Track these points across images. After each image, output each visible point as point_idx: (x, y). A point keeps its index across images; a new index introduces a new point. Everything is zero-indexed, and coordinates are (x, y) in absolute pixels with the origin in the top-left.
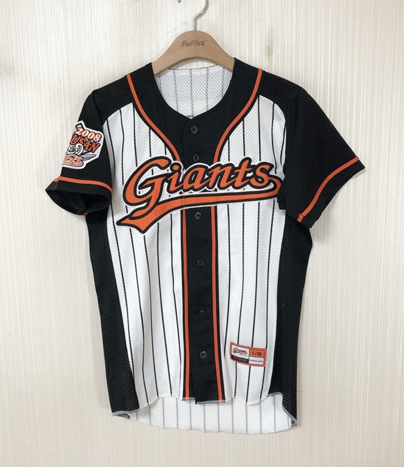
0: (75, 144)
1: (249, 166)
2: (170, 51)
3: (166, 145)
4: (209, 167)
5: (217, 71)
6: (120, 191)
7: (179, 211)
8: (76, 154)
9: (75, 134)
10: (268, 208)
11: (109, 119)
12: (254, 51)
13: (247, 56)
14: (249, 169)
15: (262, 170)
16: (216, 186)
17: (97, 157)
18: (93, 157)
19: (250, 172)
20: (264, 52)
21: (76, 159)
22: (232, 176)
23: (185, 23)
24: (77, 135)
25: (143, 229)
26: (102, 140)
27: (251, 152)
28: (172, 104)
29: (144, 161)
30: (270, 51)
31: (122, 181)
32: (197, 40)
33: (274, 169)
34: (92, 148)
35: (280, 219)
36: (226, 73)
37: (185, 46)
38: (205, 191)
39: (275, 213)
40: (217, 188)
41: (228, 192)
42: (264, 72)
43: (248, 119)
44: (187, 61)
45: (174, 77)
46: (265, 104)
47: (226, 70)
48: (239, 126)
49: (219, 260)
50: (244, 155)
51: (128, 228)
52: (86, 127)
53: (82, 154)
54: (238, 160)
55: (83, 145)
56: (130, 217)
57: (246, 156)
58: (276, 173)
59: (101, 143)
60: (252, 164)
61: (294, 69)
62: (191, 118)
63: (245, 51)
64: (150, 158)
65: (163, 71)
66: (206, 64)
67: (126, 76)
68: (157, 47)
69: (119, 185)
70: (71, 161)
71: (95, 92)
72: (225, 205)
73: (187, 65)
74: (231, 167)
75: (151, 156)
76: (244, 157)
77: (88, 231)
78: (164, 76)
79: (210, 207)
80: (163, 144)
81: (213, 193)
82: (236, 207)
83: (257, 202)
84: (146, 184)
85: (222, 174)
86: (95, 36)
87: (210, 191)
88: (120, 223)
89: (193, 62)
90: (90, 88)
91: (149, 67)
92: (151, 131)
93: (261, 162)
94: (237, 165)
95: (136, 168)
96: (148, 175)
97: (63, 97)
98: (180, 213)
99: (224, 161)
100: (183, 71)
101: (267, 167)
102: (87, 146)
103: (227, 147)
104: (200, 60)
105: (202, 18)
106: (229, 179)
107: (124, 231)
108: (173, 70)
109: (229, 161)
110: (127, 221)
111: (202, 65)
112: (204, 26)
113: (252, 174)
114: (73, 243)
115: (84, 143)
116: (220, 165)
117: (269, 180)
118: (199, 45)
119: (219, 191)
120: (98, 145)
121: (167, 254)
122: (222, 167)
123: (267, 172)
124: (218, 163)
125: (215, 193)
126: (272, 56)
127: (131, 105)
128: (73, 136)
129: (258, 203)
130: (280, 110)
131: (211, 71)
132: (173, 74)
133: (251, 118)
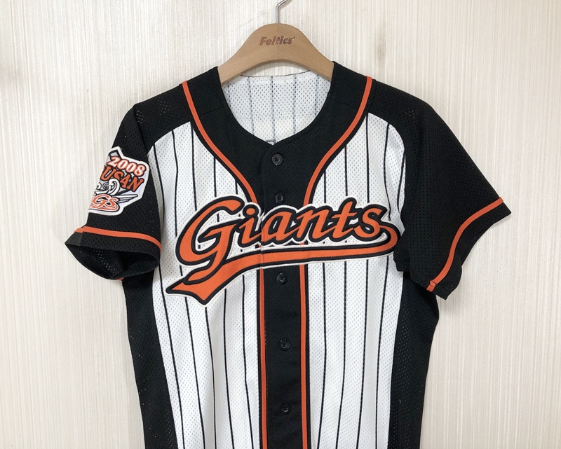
0: (108, 180)
1: (353, 209)
2: (243, 51)
3: (238, 181)
4: (298, 211)
5: (308, 79)
6: (172, 244)
7: (254, 271)
8: (109, 195)
9: (108, 165)
10: (380, 267)
11: (156, 143)
12: (359, 53)
13: (350, 59)
14: (353, 214)
15: (371, 216)
17: (140, 197)
18: (134, 198)
19: (354, 218)
20: (373, 55)
21: (109, 202)
23: (264, 13)
24: (111, 166)
25: (204, 299)
26: (147, 173)
27: (355, 191)
28: (246, 125)
29: (206, 203)
30: (381, 53)
31: (174, 231)
32: (282, 37)
33: (386, 215)
34: (133, 185)
35: (396, 283)
36: (320, 83)
37: (264, 44)
39: (388, 275)
40: (309, 240)
41: (324, 245)
42: (374, 81)
43: (352, 146)
44: (267, 65)
45: (248, 87)
46: (376, 124)
47: (321, 78)
48: (339, 154)
49: (310, 340)
50: (347, 195)
51: (182, 297)
52: (125, 155)
53: (118, 194)
54: (337, 202)
55: (119, 181)
56: (185, 281)
57: (349, 196)
58: (390, 219)
59: (146, 177)
60: (356, 207)
61: (414, 78)
62: (273, 144)
63: (347, 53)
64: (215, 199)
65: (233, 78)
66: (293, 70)
67: (181, 85)
68: (224, 46)
69: (171, 236)
70: (102, 204)
71: (137, 107)
72: (320, 264)
73: (266, 71)
74: (327, 211)
75: (216, 196)
76: (346, 198)
77: (125, 299)
78: (234, 86)
79: (299, 266)
80: (234, 180)
81: (302, 246)
82: (335, 267)
83: (365, 259)
84: (209, 235)
85: (315, 221)
86: (137, 28)
87: (298, 244)
88: (171, 290)
89: (275, 66)
90: (130, 100)
91: (214, 72)
92: (217, 161)
93: (369, 204)
94: (336, 209)
95: (195, 213)
96: (212, 222)
97: (91, 114)
98: (256, 274)
99: (318, 202)
100: (261, 79)
101: (378, 212)
102: (125, 183)
103: (323, 184)
104: (284, 64)
105: (287, 6)
107: (176, 301)
108: (247, 78)
109: (325, 202)
110: (182, 287)
111: (288, 70)
112: (290, 17)
113: (357, 220)
114: (103, 316)
115: (121, 178)
116: (312, 208)
117: (381, 228)
118: (285, 43)
119: (311, 244)
120: (141, 181)
121: (237, 331)
122: (315, 210)
123: (377, 218)
124: (310, 205)
125: (306, 246)
126: (384, 59)
127: (188, 125)
128: (105, 168)
129: (365, 262)
130: (397, 133)
131: (300, 78)
132: (247, 82)
133: (356, 144)
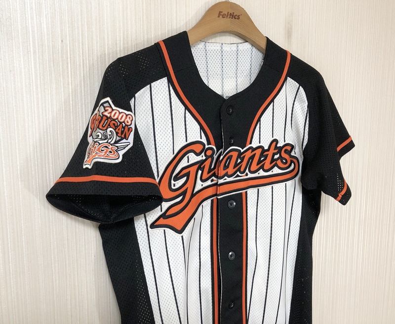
0: (107, 129)
1: (276, 147)
3: (202, 128)
4: (242, 151)
5: (246, 48)
7: (209, 201)
8: (109, 143)
9: (104, 115)
10: (292, 188)
11: (136, 95)
14: (276, 151)
15: (286, 151)
16: (247, 171)
17: (132, 145)
18: (128, 145)
19: (276, 154)
21: (110, 150)
22: (262, 159)
24: (106, 116)
25: (179, 229)
26: (133, 123)
27: (278, 134)
29: (180, 147)
33: (294, 150)
34: (125, 134)
35: (299, 198)
36: (254, 52)
37: (221, 16)
38: (238, 176)
39: (295, 193)
40: (248, 173)
43: (277, 100)
46: (290, 85)
48: (269, 107)
51: (162, 229)
52: (115, 106)
53: (116, 142)
54: (267, 142)
55: (115, 130)
56: (164, 216)
58: (295, 154)
59: (133, 126)
60: (278, 146)
67: (158, 43)
70: (106, 153)
72: (255, 190)
74: (260, 150)
75: (187, 141)
76: (272, 139)
79: (242, 193)
80: (199, 127)
81: (244, 178)
84: (181, 174)
85: (252, 158)
87: (242, 176)
92: (187, 111)
93: (285, 143)
94: (266, 148)
95: (173, 156)
99: (255, 144)
100: (213, 45)
101: (289, 148)
103: (259, 129)
106: (259, 162)
107: (157, 234)
108: (204, 43)
109: (260, 143)
113: (278, 156)
115: (116, 127)
116: (251, 148)
117: (291, 160)
118: (235, 18)
119: (250, 175)
120: (131, 129)
121: (196, 251)
122: (254, 149)
124: (250, 146)
125: (246, 177)
126: (291, 39)
129: (285, 185)
130: (304, 92)
131: (241, 47)
132: (204, 47)
